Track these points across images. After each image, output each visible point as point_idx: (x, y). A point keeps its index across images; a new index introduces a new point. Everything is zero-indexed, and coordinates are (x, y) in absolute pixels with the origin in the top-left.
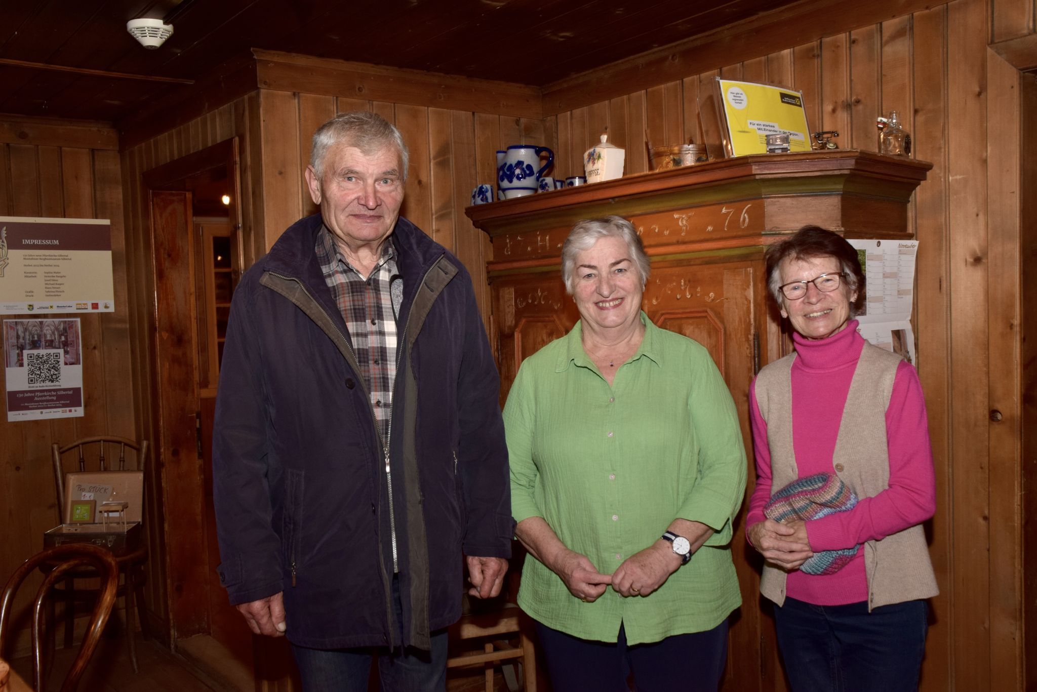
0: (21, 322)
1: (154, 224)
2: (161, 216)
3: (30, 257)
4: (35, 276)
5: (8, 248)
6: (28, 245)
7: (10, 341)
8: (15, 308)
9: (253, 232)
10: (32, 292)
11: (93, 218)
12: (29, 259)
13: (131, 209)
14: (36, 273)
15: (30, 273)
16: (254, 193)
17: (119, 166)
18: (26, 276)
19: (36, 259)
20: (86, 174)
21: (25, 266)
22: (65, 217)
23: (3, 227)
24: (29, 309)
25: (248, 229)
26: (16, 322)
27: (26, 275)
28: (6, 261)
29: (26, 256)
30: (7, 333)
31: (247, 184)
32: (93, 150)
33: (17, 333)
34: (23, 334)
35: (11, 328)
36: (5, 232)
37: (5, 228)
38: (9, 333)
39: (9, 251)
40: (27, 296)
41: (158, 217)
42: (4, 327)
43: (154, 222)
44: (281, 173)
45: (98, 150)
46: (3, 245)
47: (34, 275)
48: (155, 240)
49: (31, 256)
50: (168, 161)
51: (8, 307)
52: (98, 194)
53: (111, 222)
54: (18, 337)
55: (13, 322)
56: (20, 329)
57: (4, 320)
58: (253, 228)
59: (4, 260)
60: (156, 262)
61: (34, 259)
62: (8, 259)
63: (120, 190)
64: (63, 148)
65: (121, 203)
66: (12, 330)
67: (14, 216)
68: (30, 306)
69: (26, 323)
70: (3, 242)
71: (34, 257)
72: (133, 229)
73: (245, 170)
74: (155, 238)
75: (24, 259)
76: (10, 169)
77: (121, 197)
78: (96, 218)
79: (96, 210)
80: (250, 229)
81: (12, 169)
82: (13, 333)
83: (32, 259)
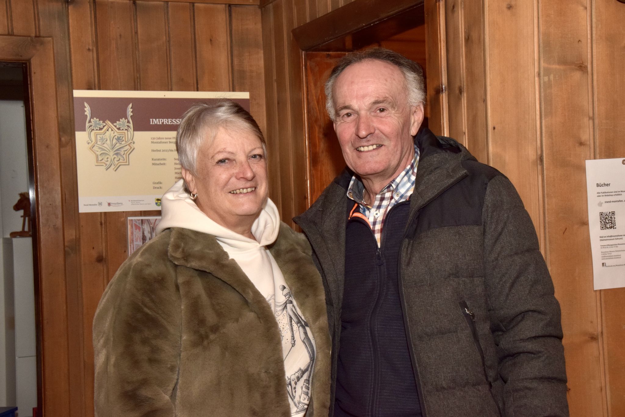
0: (147, 220)
1: (307, 95)
2: (315, 85)
3: (159, 141)
4: (164, 164)
5: (134, 130)
6: (156, 125)
7: (135, 243)
8: (141, 202)
9: (465, 95)
10: (161, 183)
11: (230, 91)
12: (157, 143)
13: (275, 78)
14: (164, 159)
15: (158, 160)
16: (468, 39)
17: (259, 26)
18: (153, 164)
19: (165, 143)
20: (222, 37)
21: (153, 151)
22: (198, 90)
23: (130, 104)
24: (156, 203)
25: (457, 92)
26: (142, 220)
27: (154, 162)
28: (132, 145)
29: (154, 139)
30: (132, 233)
31: (456, 29)
32: (230, 5)
33: (143, 233)
34: (149, 235)
35: (137, 227)
36: (131, 110)
37: (131, 105)
38: (134, 233)
39: (136, 133)
40: (155, 188)
41: (312, 85)
42: (129, 227)
43: (307, 91)
44: (510, 7)
45: (236, 5)
46: (128, 126)
47: (162, 162)
48: (308, 115)
49: (159, 138)
50: (330, 10)
51: (133, 202)
52: (236, 62)
53: (250, 95)
54: (144, 239)
55: (139, 220)
56: (147, 228)
57: (129, 218)
58: (465, 89)
59: (129, 145)
60: (309, 143)
61: (163, 143)
62: (134, 143)
63: (261, 54)
64: (196, 4)
65: (263, 71)
66: (138, 230)
67: (141, 90)
68: (158, 200)
69: (153, 222)
70: (128, 122)
71: (163, 141)
72: (278, 103)
73: (454, 7)
74: (309, 112)
75: (152, 142)
76: (136, 33)
77: (262, 63)
78: (234, 90)
79: (233, 81)
80: (461, 91)
81: (139, 32)
82: (138, 234)
83: (160, 143)
